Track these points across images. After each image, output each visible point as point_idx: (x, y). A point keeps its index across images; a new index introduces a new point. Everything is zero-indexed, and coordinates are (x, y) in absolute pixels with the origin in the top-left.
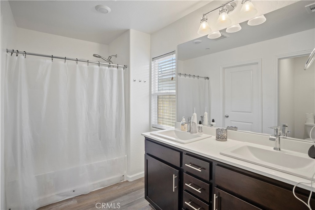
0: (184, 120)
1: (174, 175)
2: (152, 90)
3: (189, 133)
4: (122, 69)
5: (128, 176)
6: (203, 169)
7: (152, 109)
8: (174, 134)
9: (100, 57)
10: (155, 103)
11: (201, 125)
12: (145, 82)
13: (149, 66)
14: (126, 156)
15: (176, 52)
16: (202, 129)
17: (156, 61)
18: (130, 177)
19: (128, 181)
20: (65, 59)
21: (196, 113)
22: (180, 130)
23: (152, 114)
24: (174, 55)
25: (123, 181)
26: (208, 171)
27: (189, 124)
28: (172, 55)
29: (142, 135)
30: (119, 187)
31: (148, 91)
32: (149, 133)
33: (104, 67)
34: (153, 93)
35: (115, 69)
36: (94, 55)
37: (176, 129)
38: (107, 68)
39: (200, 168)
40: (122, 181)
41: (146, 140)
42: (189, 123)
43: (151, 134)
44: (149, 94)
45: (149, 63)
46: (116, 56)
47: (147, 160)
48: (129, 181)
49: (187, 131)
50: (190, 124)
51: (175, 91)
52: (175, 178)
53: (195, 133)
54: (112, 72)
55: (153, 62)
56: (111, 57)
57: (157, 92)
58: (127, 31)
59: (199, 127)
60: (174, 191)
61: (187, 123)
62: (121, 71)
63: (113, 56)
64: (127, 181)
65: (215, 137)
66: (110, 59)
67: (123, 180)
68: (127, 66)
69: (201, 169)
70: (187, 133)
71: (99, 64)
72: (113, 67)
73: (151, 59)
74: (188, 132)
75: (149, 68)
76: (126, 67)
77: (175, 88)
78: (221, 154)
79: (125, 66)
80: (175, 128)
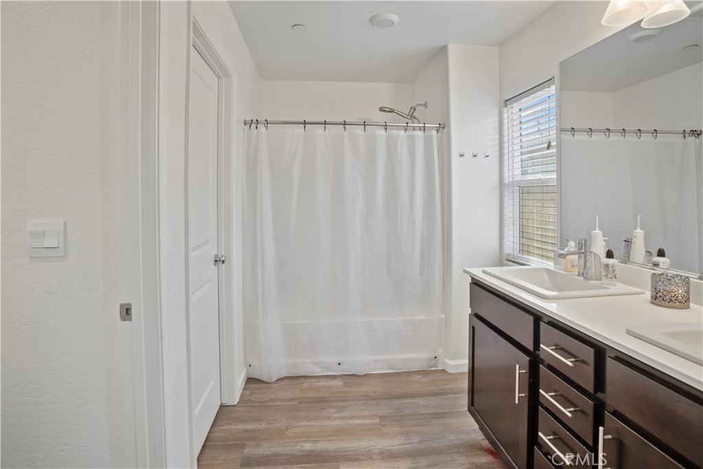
0: (572, 246)
1: (517, 366)
2: (506, 175)
3: (581, 278)
4: (434, 132)
5: (446, 360)
6: (580, 361)
7: (505, 217)
8: (546, 277)
9: (392, 111)
10: (513, 205)
11: (611, 261)
12: (487, 156)
13: (497, 119)
14: (443, 316)
15: (557, 80)
16: (614, 271)
17: (515, 105)
18: (451, 363)
19: (446, 372)
20: (325, 123)
21: (600, 230)
22: (561, 269)
23: (505, 229)
24: (553, 87)
25: (434, 369)
26: (590, 370)
27: (583, 256)
28: (548, 89)
29: (465, 271)
30: (423, 377)
31: (497, 177)
32: (481, 269)
33: (395, 132)
34: (506, 181)
35: (419, 133)
36: (381, 109)
37: (557, 266)
38: (402, 132)
39: (573, 360)
40: (432, 367)
41: (475, 286)
42: (582, 253)
43: (484, 272)
44: (497, 183)
45: (496, 112)
46: (425, 105)
47: (473, 328)
48: (449, 371)
49: (577, 273)
50: (585, 257)
51: (555, 177)
52: (519, 373)
53: (596, 280)
54: (411, 140)
55: (505, 110)
56: (415, 109)
57: (519, 178)
58: (443, 50)
59: (607, 266)
60: (517, 402)
61: (579, 253)
62: (431, 136)
63: (419, 105)
64: (444, 371)
65: (648, 295)
66: (413, 112)
67: (436, 367)
68: (444, 124)
69: (576, 361)
70: (578, 277)
71: (385, 127)
72: (414, 130)
73: (502, 103)
74: (579, 275)
75: (497, 125)
76: (444, 128)
77: (554, 167)
78: (629, 332)
79: (440, 124)
80: (555, 264)
